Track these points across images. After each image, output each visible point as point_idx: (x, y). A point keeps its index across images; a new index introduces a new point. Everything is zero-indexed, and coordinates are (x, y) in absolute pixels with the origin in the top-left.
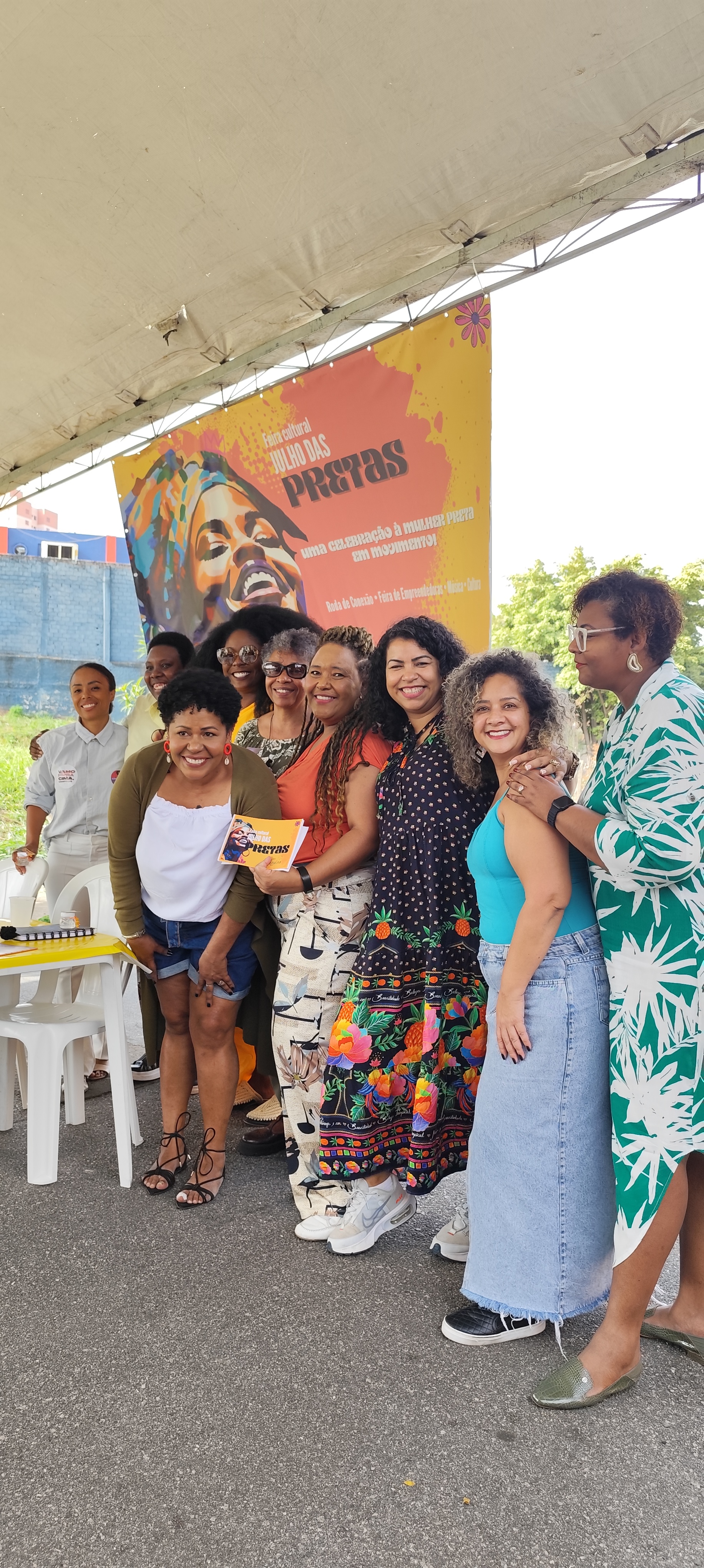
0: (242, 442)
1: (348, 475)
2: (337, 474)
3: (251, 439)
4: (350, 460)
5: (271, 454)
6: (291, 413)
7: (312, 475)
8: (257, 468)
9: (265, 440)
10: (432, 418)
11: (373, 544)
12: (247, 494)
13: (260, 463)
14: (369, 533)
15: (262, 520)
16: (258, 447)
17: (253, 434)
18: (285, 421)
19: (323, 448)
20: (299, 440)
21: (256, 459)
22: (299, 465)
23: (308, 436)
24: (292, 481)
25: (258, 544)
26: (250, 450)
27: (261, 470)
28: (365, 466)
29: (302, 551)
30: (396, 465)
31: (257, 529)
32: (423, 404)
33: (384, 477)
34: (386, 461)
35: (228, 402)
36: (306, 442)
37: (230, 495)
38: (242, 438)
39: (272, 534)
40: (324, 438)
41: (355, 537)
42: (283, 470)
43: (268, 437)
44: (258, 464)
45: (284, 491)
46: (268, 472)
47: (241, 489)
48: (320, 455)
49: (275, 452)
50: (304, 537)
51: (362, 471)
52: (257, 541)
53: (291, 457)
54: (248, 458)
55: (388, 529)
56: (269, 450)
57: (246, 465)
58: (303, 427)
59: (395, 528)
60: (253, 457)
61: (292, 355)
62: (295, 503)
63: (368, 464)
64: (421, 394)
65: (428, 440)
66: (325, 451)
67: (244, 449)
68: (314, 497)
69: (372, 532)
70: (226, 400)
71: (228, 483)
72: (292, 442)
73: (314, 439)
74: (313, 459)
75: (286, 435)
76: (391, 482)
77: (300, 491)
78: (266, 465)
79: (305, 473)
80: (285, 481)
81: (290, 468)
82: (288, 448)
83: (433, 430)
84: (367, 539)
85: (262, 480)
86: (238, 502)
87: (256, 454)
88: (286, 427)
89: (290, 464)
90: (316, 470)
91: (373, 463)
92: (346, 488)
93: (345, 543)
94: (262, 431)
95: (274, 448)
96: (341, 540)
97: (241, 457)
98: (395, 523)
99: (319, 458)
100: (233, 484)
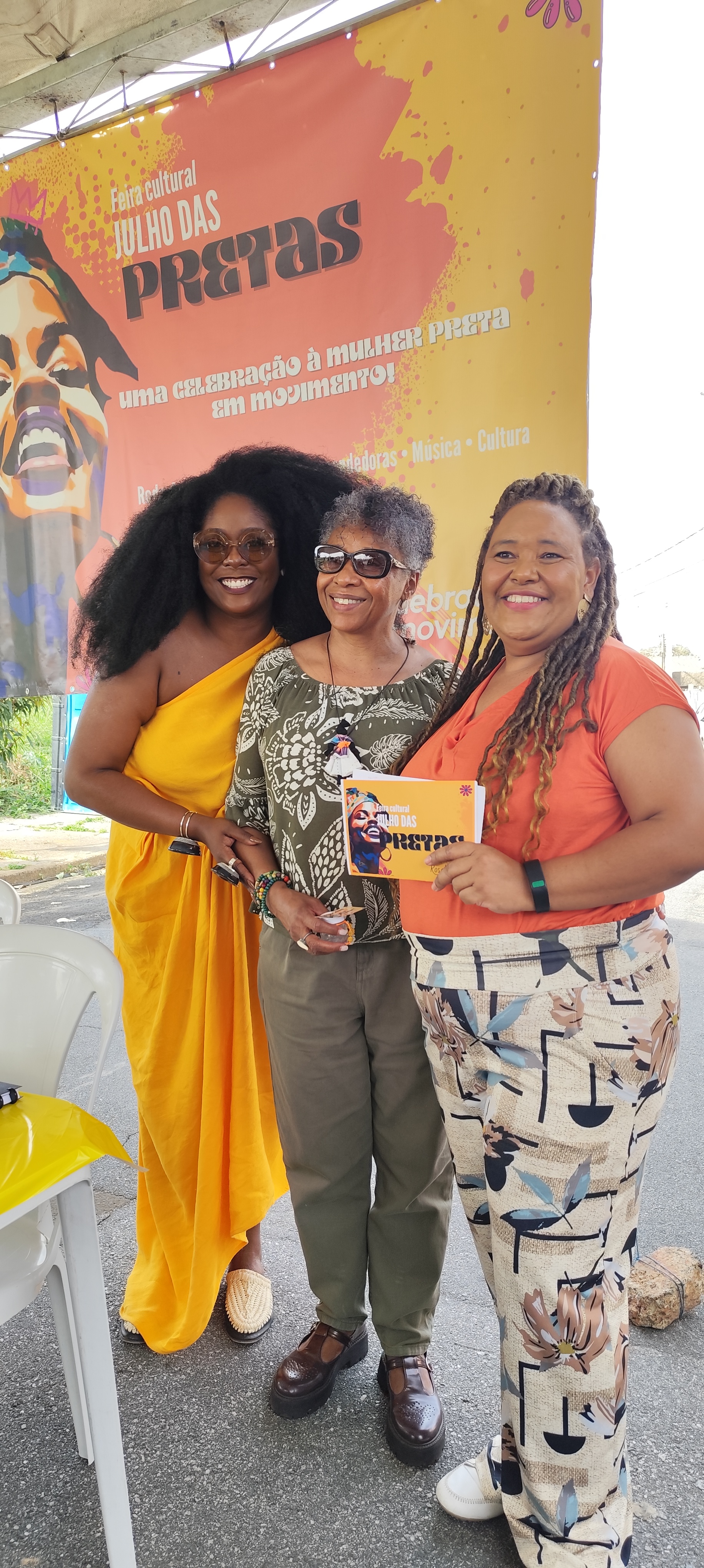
0: (73, 201)
1: (242, 267)
2: (223, 262)
3: (90, 199)
4: (253, 238)
7: (179, 264)
9: (114, 200)
10: (430, 159)
12: (57, 292)
14: (254, 369)
15: (70, 339)
17: (96, 188)
18: (155, 166)
19: (209, 216)
21: (89, 231)
22: (159, 246)
23: (187, 194)
24: (139, 273)
25: (53, 380)
26: (83, 216)
27: (91, 251)
28: (277, 249)
29: (121, 394)
30: (339, 246)
31: (58, 353)
32: (417, 135)
34: (322, 239)
37: (30, 293)
38: (76, 193)
39: (79, 364)
40: (215, 198)
43: (120, 194)
45: (121, 290)
46: (104, 254)
47: (51, 283)
50: (133, 372)
51: (271, 258)
52: (52, 374)
53: (151, 231)
55: (296, 361)
58: (184, 177)
59: (310, 357)
62: (134, 311)
63: (285, 246)
65: (410, 199)
66: (211, 222)
67: (73, 216)
68: (171, 302)
69: (262, 368)
71: (33, 271)
73: (197, 199)
75: (151, 190)
77: (150, 290)
78: (102, 244)
81: (142, 249)
82: (148, 215)
83: (428, 179)
84: (248, 378)
85: (88, 269)
86: (39, 303)
87: (92, 224)
88: (154, 175)
89: (146, 243)
90: (188, 257)
91: (296, 242)
92: (234, 287)
93: (203, 384)
94: (113, 184)
95: (125, 215)
96: (198, 380)
98: (311, 349)
99: (197, 234)
100: (42, 274)
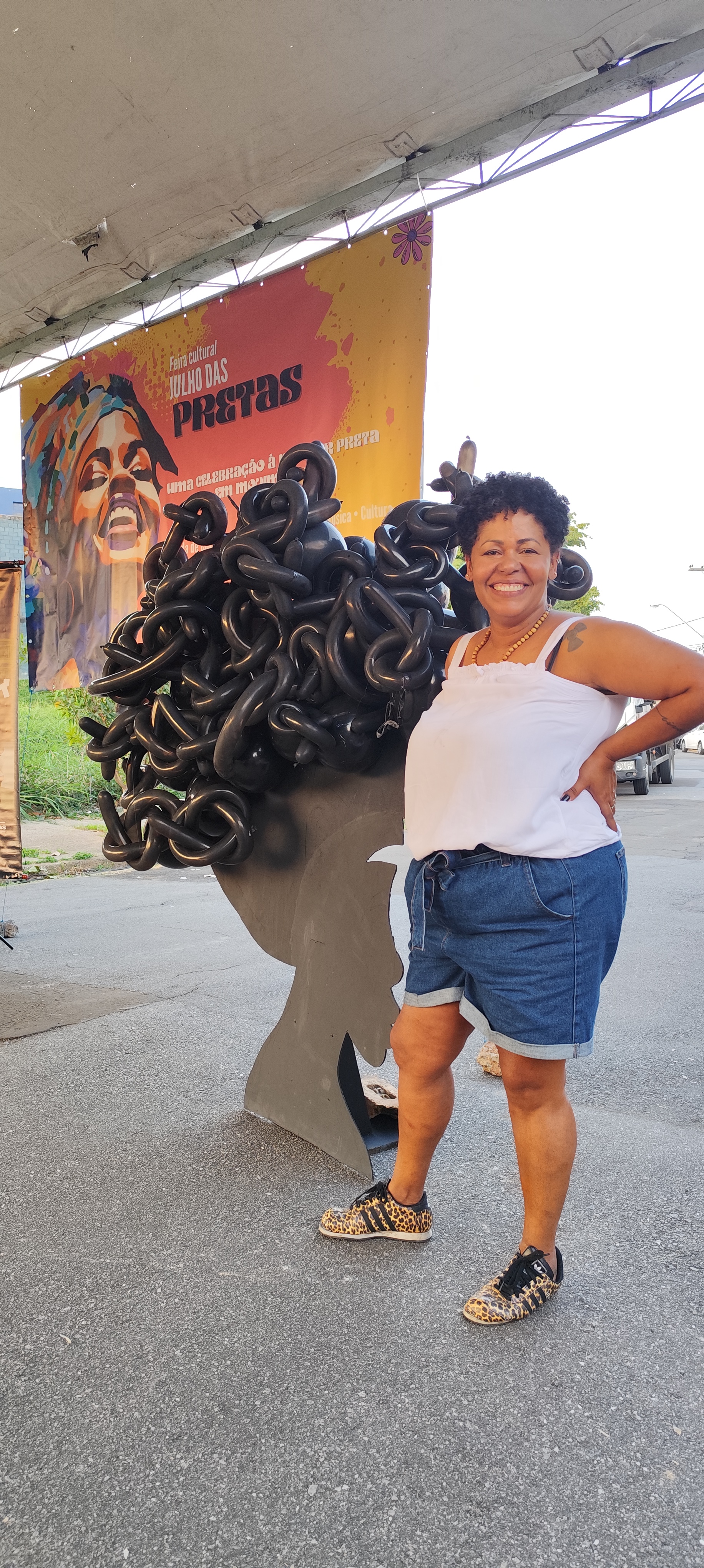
0: (150, 365)
1: (238, 404)
2: (228, 402)
3: (159, 363)
4: (245, 387)
5: (171, 378)
6: (205, 334)
7: (203, 402)
8: (155, 393)
9: (171, 364)
10: (341, 341)
11: (241, 479)
12: (138, 421)
13: (159, 388)
14: (239, 467)
15: (143, 450)
16: (162, 370)
17: (162, 357)
18: (195, 343)
19: (222, 373)
20: (201, 364)
21: (157, 383)
22: (194, 392)
23: (210, 360)
24: (181, 408)
25: (132, 477)
26: (155, 373)
27: (158, 395)
28: (257, 394)
29: (168, 485)
30: (290, 391)
31: (136, 459)
32: (335, 326)
33: (274, 405)
34: (282, 388)
35: (149, 322)
36: (208, 366)
37: (123, 421)
38: (152, 360)
39: (147, 465)
40: (226, 363)
41: (224, 471)
42: (177, 396)
43: (176, 360)
44: (157, 389)
45: (172, 419)
46: (165, 397)
47: (135, 415)
48: (217, 381)
49: (176, 377)
50: (175, 471)
51: (253, 399)
52: (131, 473)
53: (190, 382)
54: (151, 380)
55: (262, 462)
56: (171, 374)
57: (146, 388)
58: (210, 350)
59: (270, 459)
60: (155, 381)
61: (220, 272)
62: (178, 433)
63: (262, 392)
64: (335, 315)
65: (330, 364)
66: (222, 377)
67: (150, 373)
68: (197, 427)
69: (243, 466)
70: (147, 320)
71: (126, 408)
72: (194, 365)
73: (216, 363)
74: (208, 386)
75: (192, 358)
76: (281, 409)
77: (186, 419)
78: (164, 392)
79: (197, 401)
80: (176, 407)
81: (184, 394)
82: (189, 372)
83: (340, 352)
84: (235, 473)
85: (155, 406)
86: (127, 428)
87: (159, 378)
88: (194, 349)
89: (186, 390)
90: (209, 398)
91: (268, 390)
92: (232, 417)
93: (211, 477)
94: (172, 354)
95: (176, 373)
96: (209, 474)
97: (145, 380)
98: (271, 455)
99: (215, 384)
100: (130, 409)
